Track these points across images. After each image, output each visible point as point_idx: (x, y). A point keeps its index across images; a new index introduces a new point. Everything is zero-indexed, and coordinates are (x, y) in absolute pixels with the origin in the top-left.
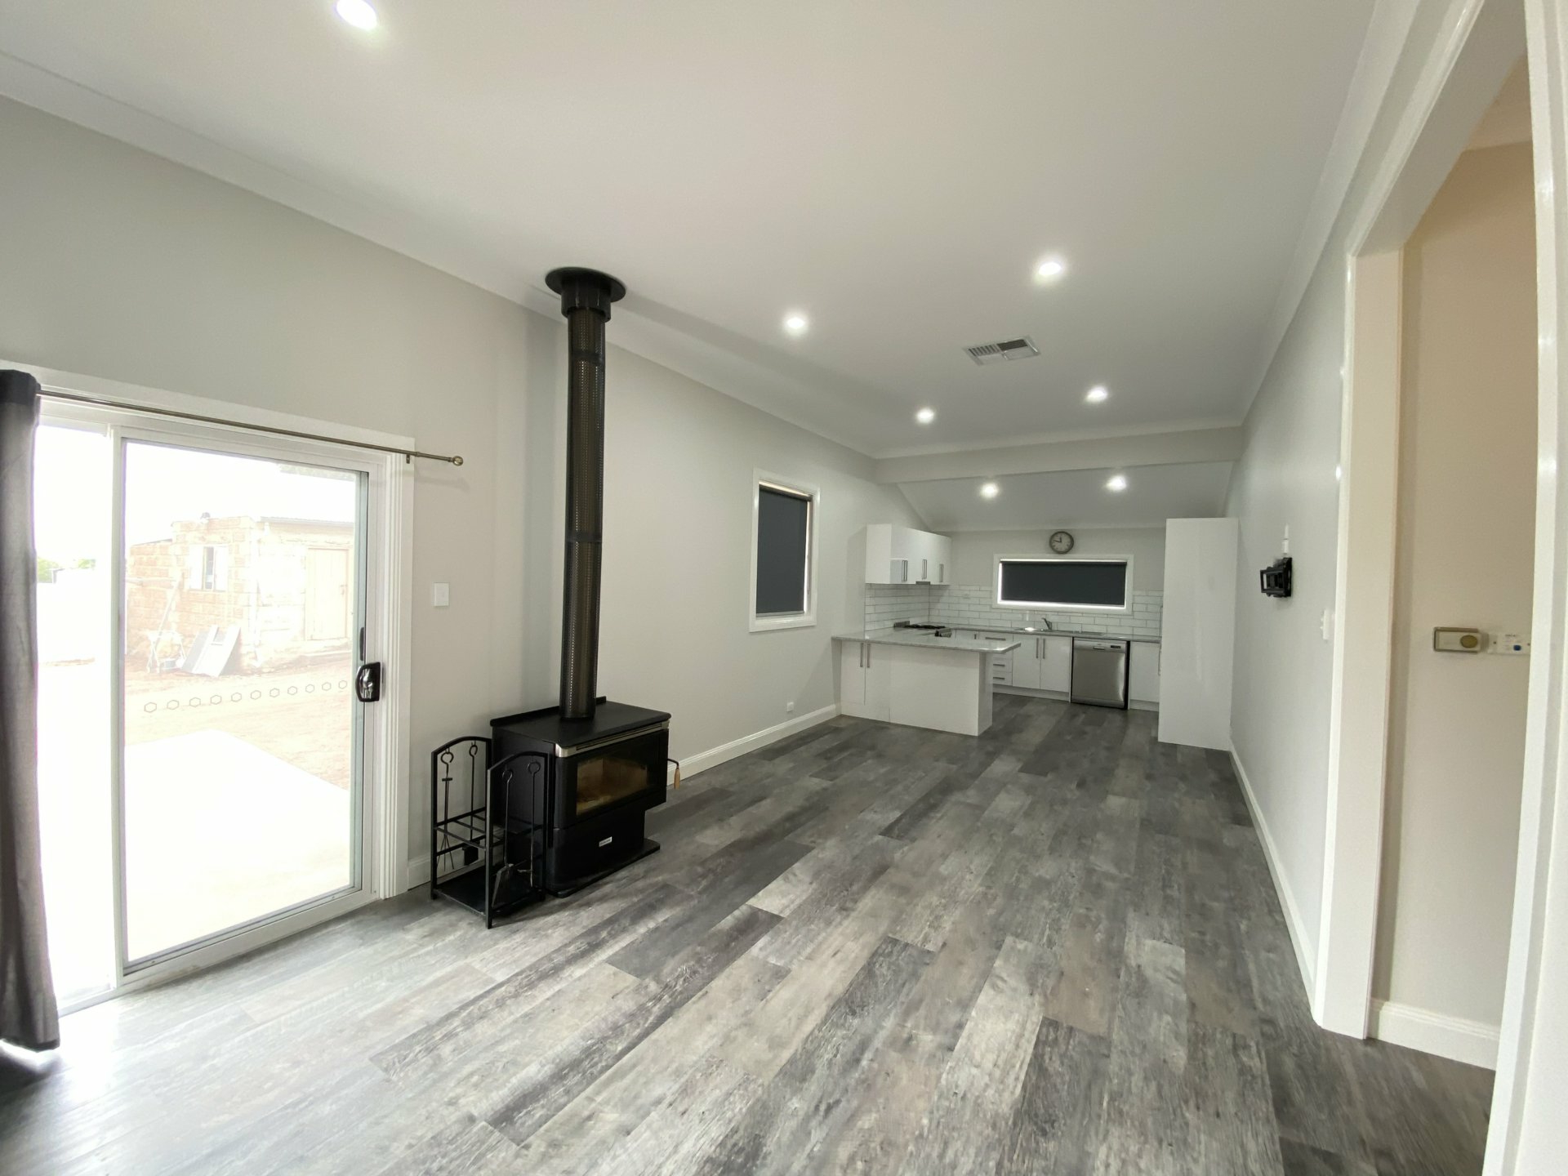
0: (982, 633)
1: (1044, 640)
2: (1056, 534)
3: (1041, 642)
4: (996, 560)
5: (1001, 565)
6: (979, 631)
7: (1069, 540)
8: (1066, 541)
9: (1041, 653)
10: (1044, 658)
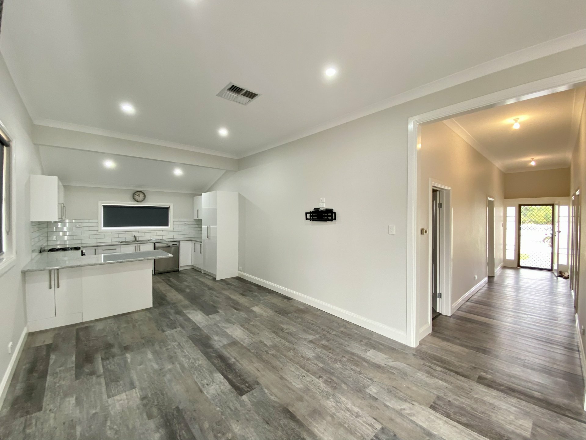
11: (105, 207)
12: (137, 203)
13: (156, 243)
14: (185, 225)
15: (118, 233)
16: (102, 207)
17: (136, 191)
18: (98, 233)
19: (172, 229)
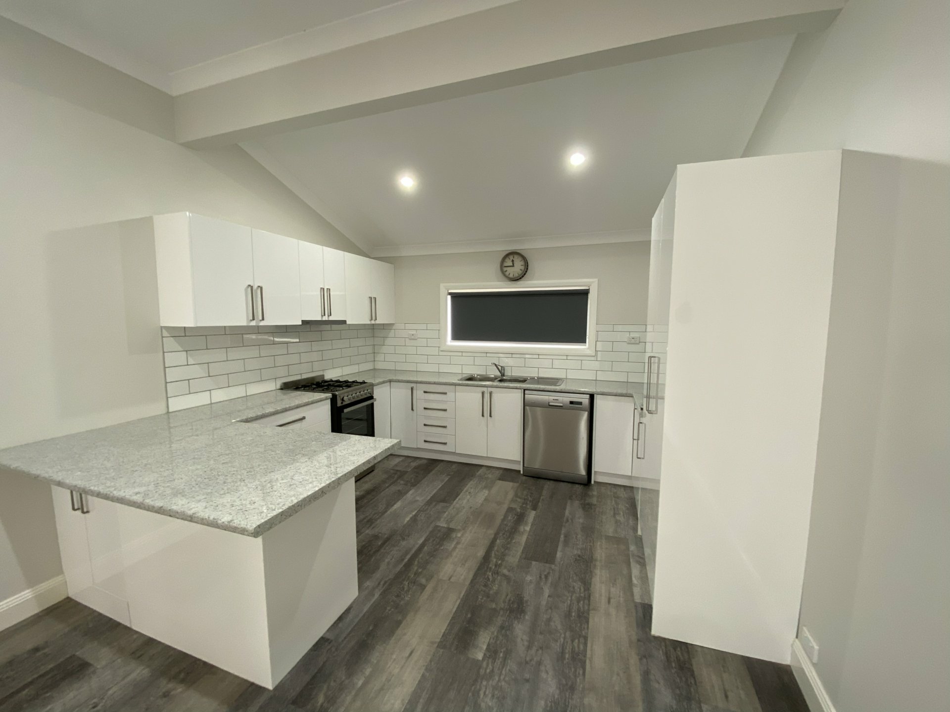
0: (418, 385)
1: (491, 393)
2: (507, 255)
3: (487, 396)
4: (443, 291)
5: (449, 297)
6: (416, 382)
7: (522, 263)
9: (487, 411)
10: (490, 416)
11: (456, 297)
17: (507, 252)
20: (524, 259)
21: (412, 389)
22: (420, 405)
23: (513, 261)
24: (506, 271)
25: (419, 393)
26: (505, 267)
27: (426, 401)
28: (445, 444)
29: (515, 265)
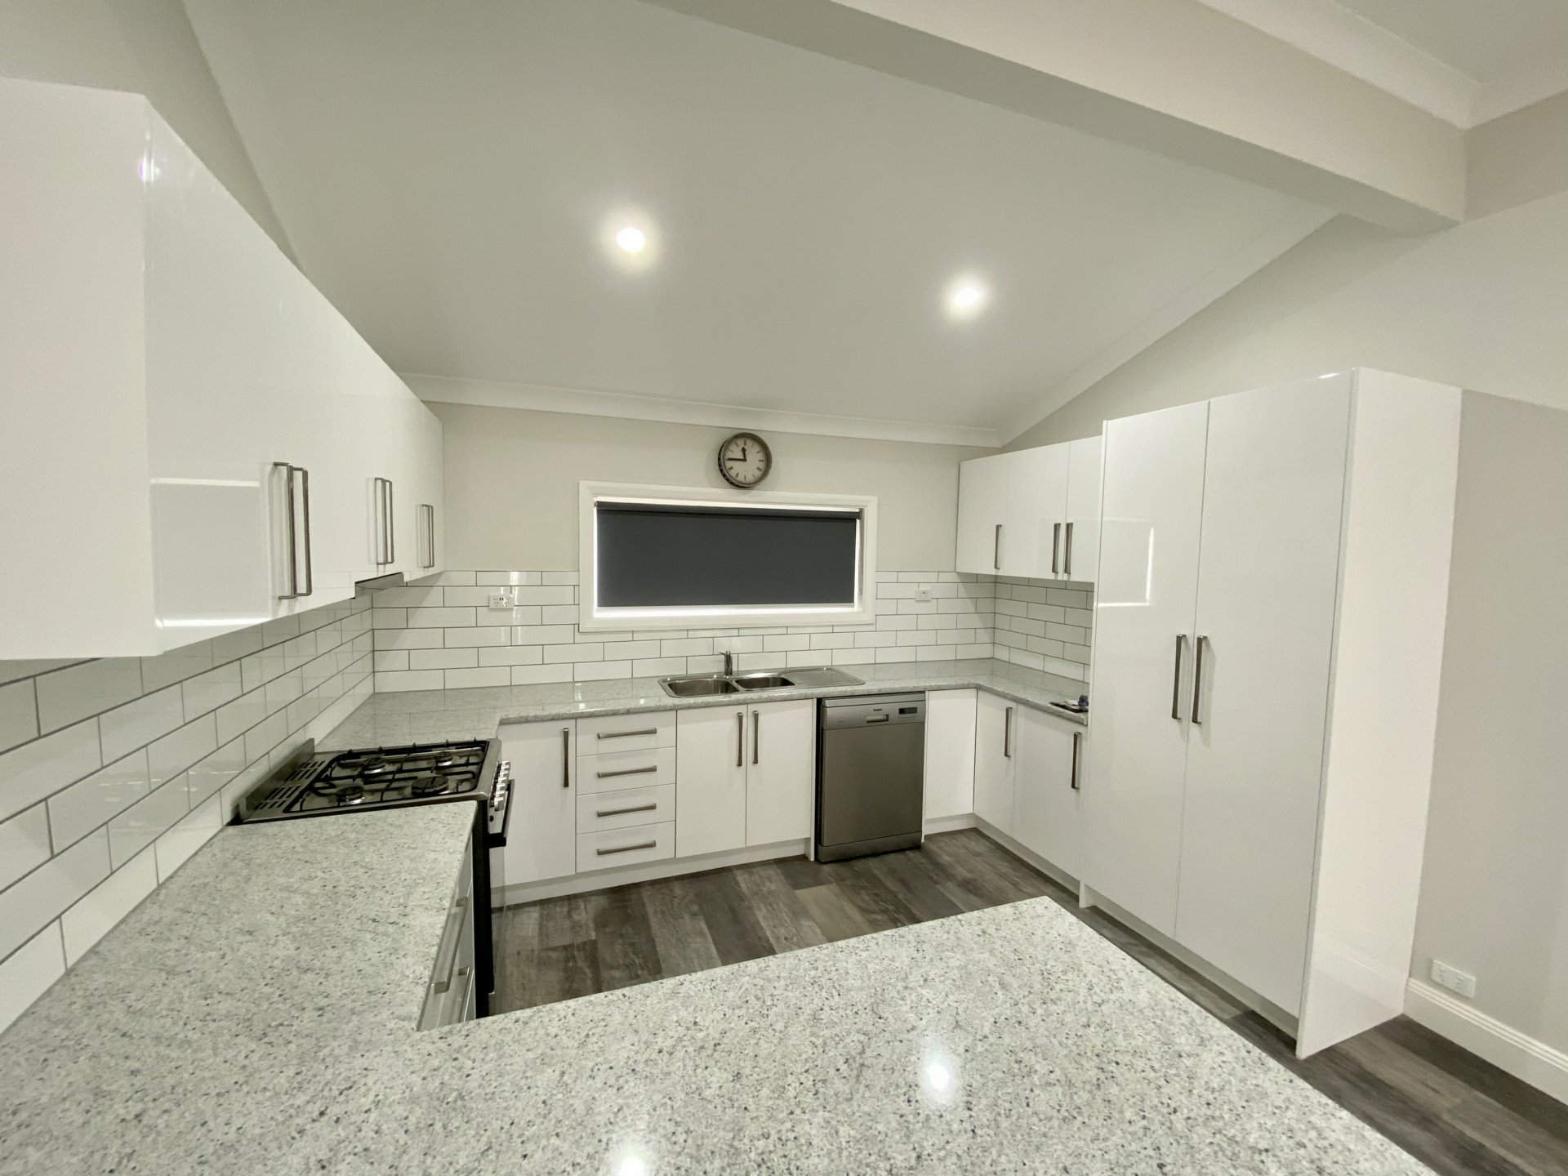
1: (756, 716)
3: (748, 723)
6: (576, 717)
7: (761, 456)
8: (755, 456)
11: (606, 511)
12: (734, 491)
13: (828, 703)
14: (923, 598)
15: (658, 636)
16: (595, 510)
18: (579, 638)
19: (868, 618)
20: (764, 448)
21: (566, 735)
22: (584, 770)
23: (744, 450)
24: (732, 468)
25: (584, 740)
26: (730, 459)
27: (601, 756)
28: (652, 845)
29: (747, 458)
